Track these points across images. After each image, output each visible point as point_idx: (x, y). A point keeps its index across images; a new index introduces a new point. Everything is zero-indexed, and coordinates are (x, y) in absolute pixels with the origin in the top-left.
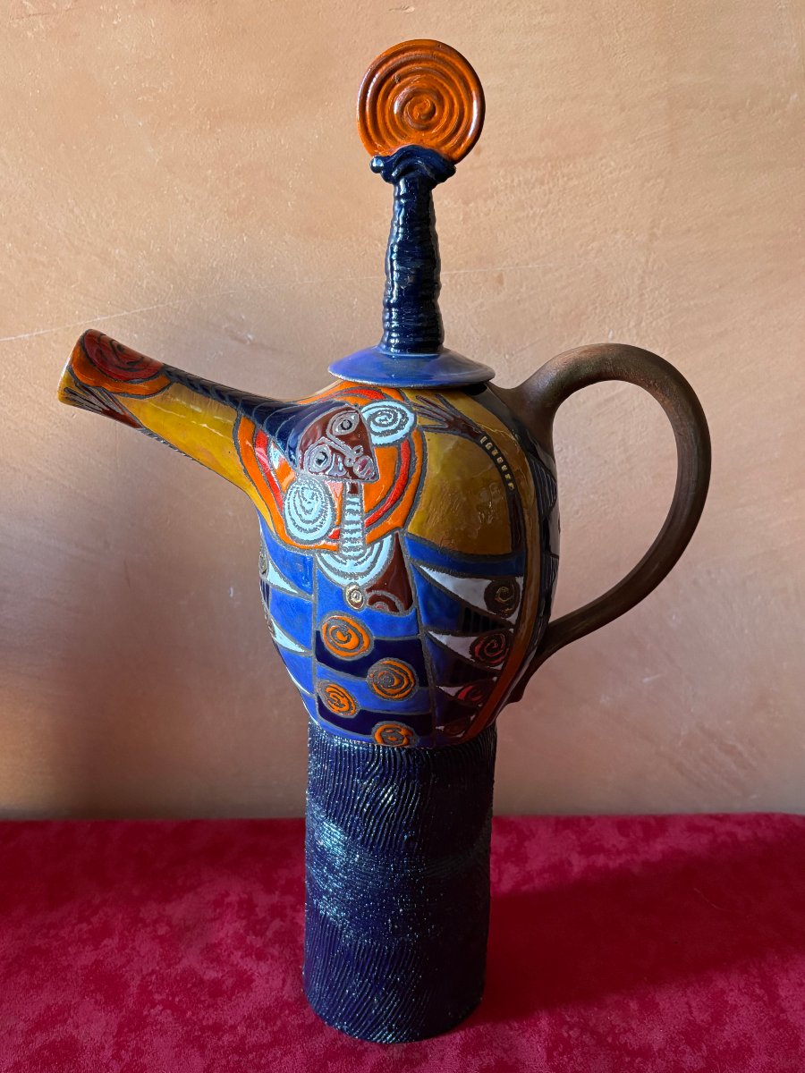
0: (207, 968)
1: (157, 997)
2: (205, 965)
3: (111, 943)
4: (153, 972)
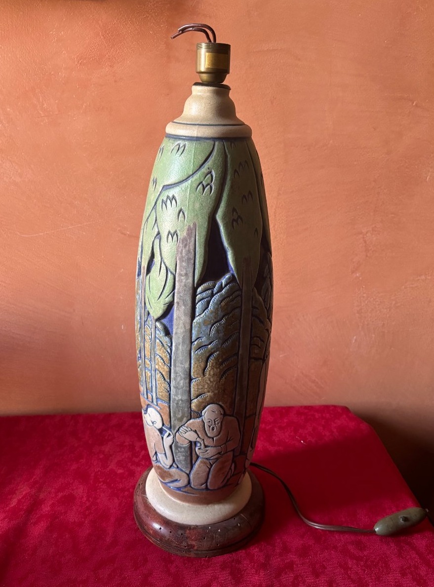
0: (119, 469)
1: (101, 480)
2: (117, 468)
3: (83, 461)
4: (99, 471)
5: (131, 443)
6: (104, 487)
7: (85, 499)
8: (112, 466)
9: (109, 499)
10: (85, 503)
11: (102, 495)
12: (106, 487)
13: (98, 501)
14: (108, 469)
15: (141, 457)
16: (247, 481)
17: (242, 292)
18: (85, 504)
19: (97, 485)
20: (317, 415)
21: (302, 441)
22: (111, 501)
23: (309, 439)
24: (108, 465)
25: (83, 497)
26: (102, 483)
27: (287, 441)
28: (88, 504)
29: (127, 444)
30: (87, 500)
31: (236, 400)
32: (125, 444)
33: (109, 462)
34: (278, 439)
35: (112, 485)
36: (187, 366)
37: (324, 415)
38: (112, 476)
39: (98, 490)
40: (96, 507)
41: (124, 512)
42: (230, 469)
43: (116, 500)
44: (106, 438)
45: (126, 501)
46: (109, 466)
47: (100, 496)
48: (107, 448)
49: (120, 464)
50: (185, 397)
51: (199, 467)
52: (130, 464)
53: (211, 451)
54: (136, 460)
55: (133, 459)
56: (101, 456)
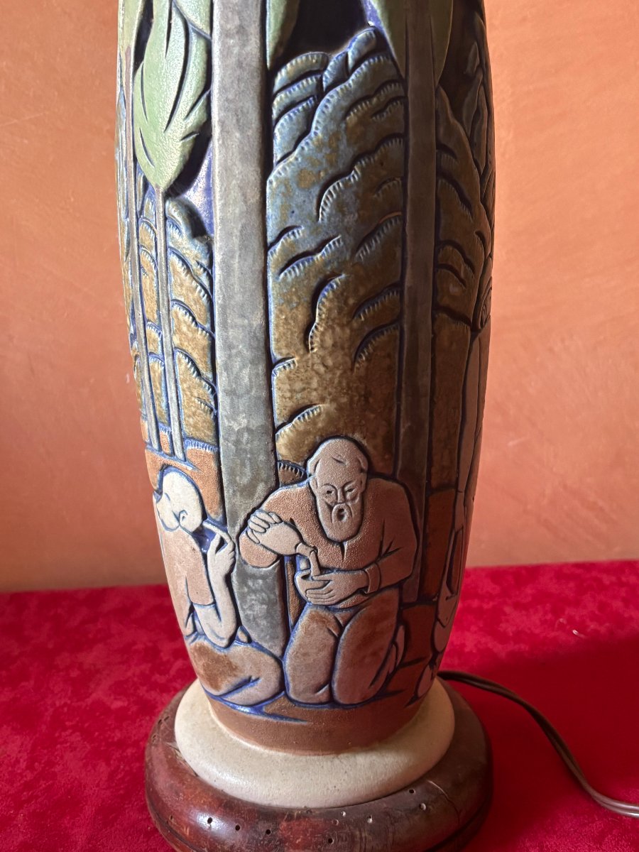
5: (150, 644)
6: (76, 738)
7: (23, 765)
8: (99, 693)
9: (85, 765)
10: (21, 774)
11: (68, 756)
12: (79, 739)
13: (57, 769)
14: (89, 701)
15: (173, 672)
16: (439, 700)
17: (406, 90)
18: (22, 777)
19: (57, 735)
20: (607, 579)
21: (575, 632)
22: (90, 767)
23: (592, 626)
24: (90, 691)
25: (17, 761)
26: (70, 731)
27: (537, 631)
28: (29, 776)
29: (139, 646)
30: (27, 768)
31: (402, 431)
32: (136, 647)
33: (92, 686)
34: (514, 629)
35: (97, 734)
36: (257, 320)
37: (624, 579)
38: (98, 714)
39: (59, 746)
40: (50, 782)
41: (122, 792)
42: (393, 642)
43: (103, 768)
44: (90, 636)
45: (127, 768)
46: (91, 694)
47: (62, 757)
48: (89, 658)
49: (119, 689)
50: (258, 421)
51: (308, 633)
52: (145, 688)
53: (339, 584)
54: (160, 679)
55: (153, 679)
56: (74, 674)
